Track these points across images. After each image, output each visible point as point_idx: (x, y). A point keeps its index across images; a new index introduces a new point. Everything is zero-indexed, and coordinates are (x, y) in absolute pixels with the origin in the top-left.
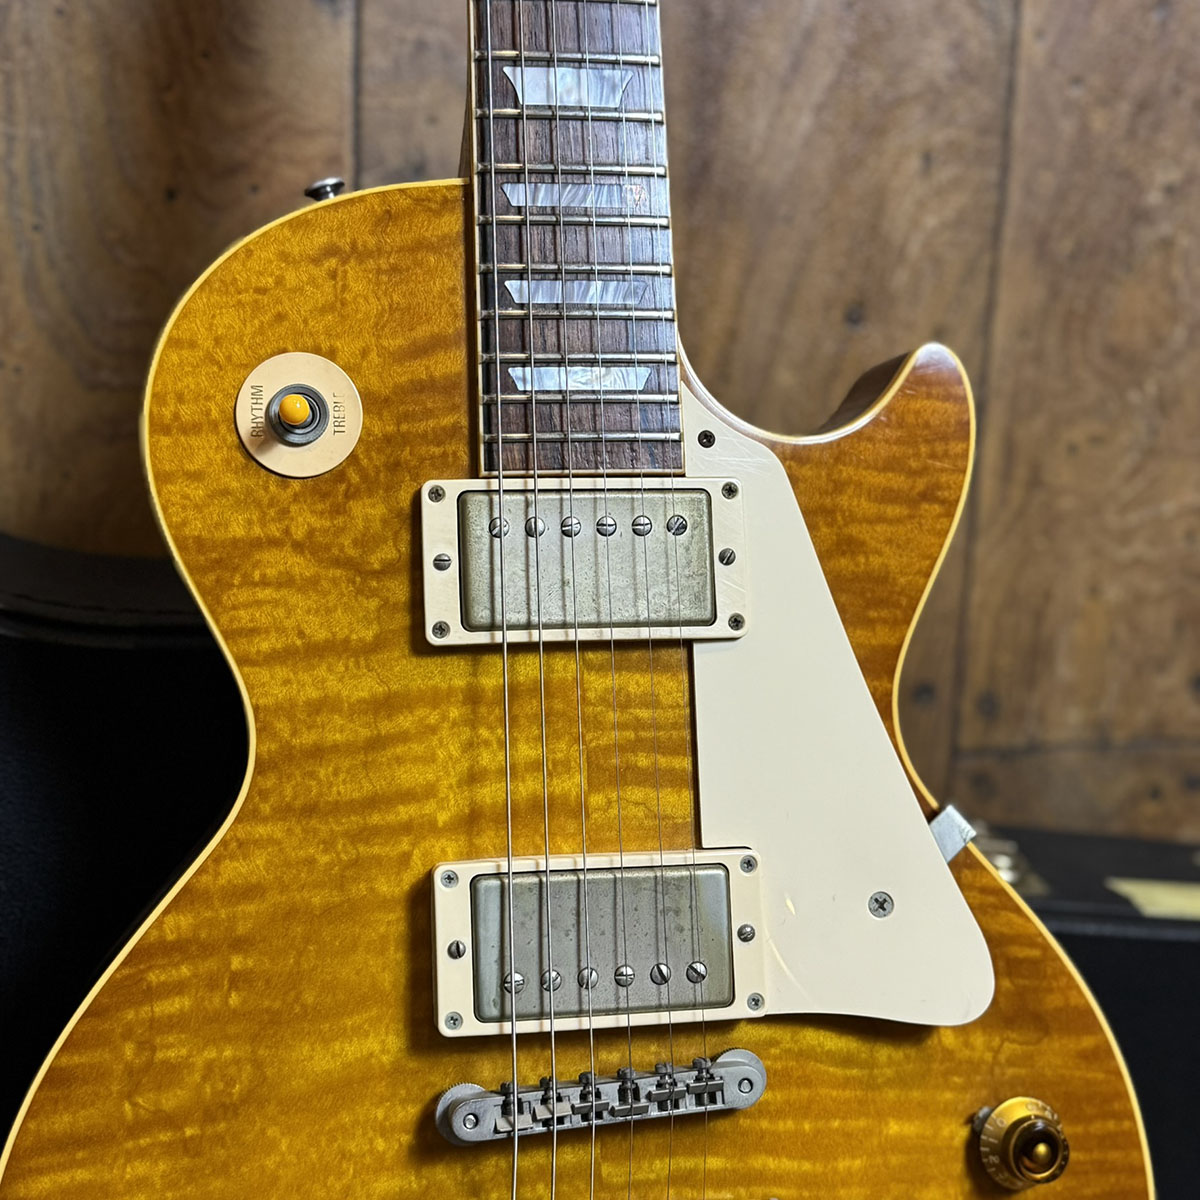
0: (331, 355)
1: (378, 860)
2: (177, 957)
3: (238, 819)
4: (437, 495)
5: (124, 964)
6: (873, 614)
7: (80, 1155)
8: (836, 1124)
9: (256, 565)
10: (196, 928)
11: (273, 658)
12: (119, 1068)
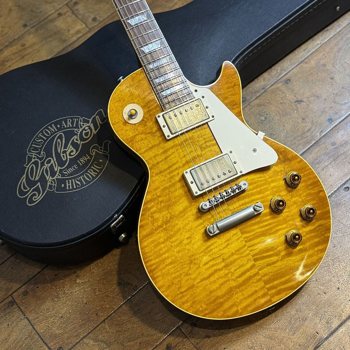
0: (134, 103)
1: (174, 175)
2: (151, 202)
3: (150, 178)
4: (159, 117)
5: (143, 206)
6: (234, 107)
7: (150, 237)
8: (262, 187)
9: (136, 139)
10: (152, 197)
11: (145, 152)
12: (150, 222)
